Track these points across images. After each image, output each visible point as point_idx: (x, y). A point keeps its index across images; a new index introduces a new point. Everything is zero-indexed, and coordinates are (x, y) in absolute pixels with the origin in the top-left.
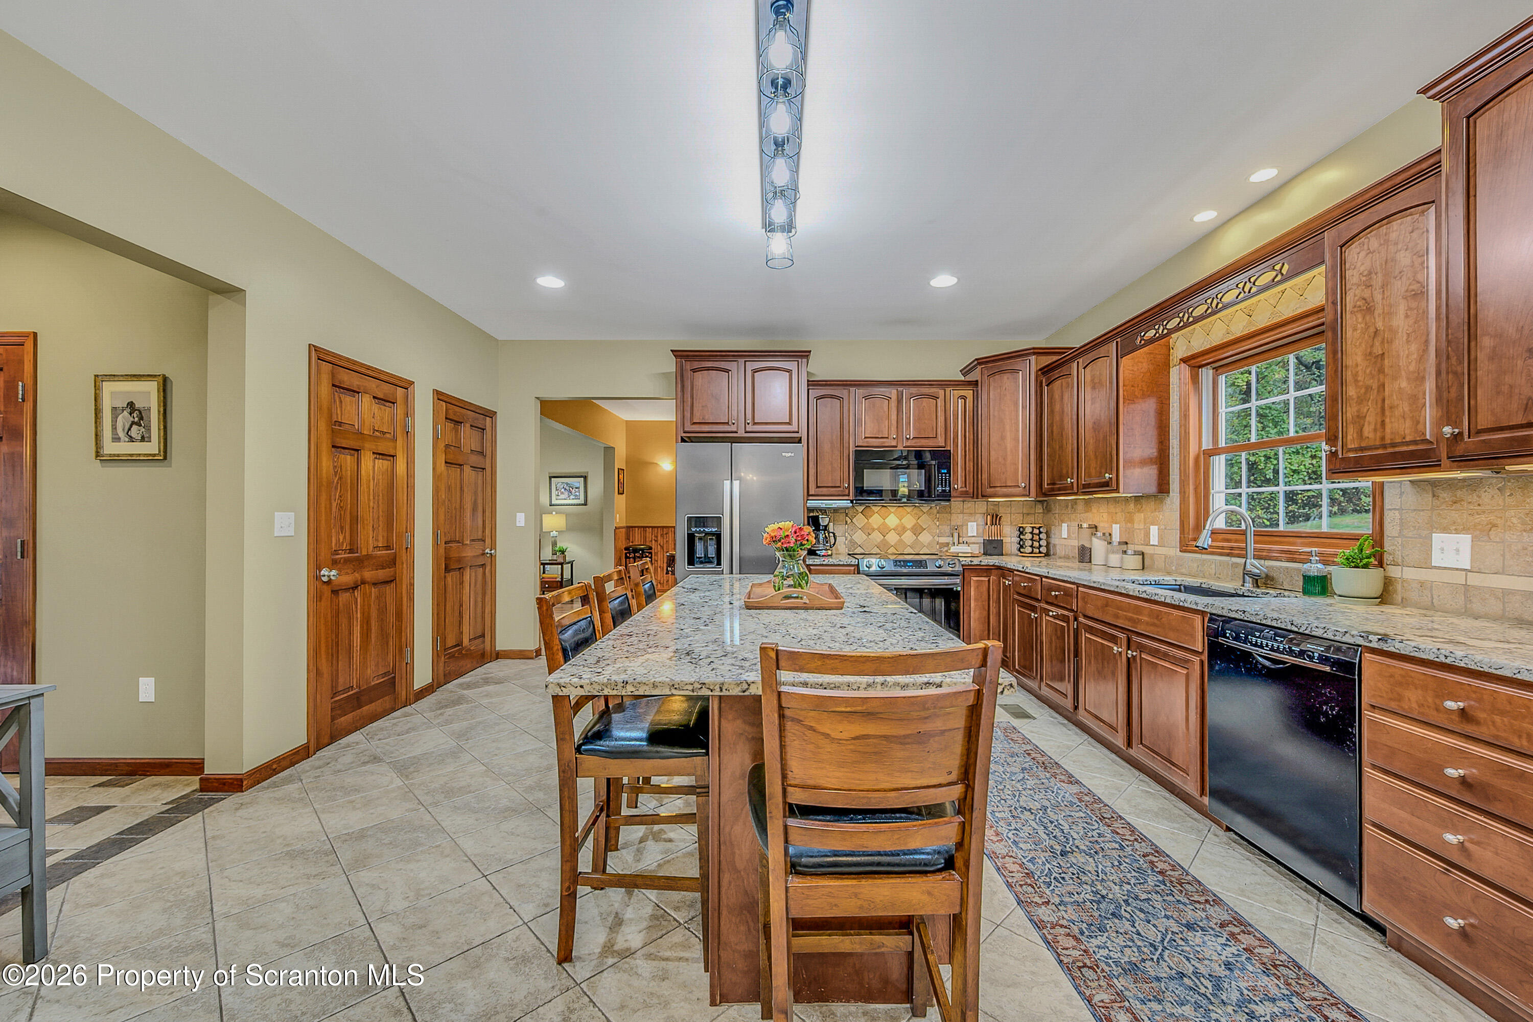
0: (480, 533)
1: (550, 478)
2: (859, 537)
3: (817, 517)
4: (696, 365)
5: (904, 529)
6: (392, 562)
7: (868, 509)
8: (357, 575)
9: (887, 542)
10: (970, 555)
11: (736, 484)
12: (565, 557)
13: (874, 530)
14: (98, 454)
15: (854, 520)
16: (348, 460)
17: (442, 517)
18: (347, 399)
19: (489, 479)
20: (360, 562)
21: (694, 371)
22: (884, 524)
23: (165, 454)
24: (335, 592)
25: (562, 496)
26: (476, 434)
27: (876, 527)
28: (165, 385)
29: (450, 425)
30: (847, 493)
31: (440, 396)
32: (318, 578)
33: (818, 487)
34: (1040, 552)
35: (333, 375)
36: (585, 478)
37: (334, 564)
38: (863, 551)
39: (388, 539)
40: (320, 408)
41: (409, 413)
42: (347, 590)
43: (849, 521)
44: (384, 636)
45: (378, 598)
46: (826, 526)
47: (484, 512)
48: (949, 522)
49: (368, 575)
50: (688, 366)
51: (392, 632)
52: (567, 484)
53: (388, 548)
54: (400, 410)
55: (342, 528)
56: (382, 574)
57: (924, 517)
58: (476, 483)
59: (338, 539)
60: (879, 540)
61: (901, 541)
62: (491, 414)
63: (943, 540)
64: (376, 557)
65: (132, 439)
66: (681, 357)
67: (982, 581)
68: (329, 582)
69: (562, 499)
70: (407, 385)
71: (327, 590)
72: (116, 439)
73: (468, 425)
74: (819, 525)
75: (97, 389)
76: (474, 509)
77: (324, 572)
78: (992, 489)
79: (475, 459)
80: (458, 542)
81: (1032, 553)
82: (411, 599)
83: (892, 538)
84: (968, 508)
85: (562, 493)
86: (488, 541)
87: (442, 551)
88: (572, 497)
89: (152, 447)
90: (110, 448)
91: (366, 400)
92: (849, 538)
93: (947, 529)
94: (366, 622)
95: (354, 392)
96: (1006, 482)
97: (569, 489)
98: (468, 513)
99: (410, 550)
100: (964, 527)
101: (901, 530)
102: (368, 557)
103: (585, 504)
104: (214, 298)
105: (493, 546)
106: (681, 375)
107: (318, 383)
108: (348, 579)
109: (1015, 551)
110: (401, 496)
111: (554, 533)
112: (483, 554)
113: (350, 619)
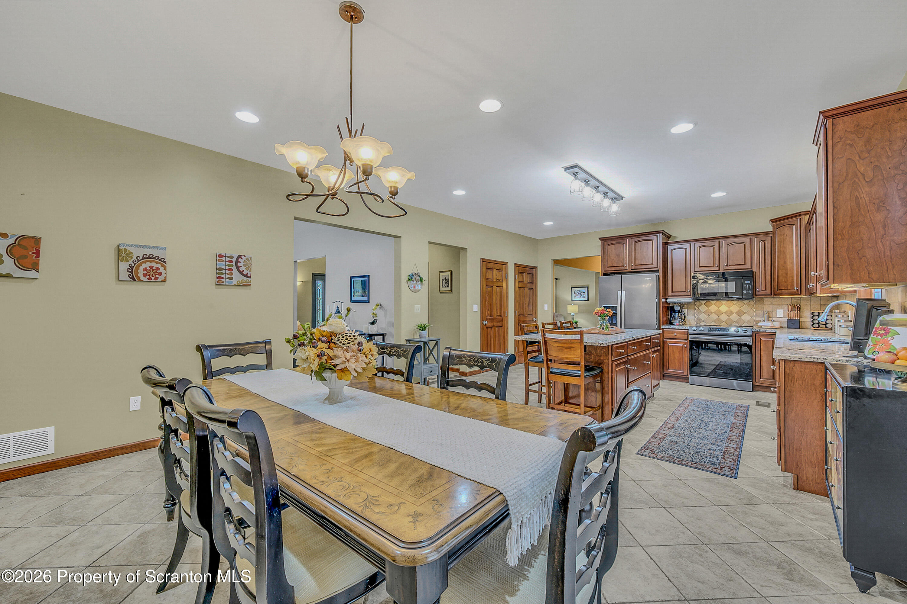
0: (531, 312)
1: (572, 288)
2: (703, 316)
3: (673, 307)
4: (609, 243)
5: (732, 313)
6: (502, 320)
7: (708, 303)
8: (492, 324)
9: (721, 320)
10: (769, 327)
11: (624, 292)
12: (577, 325)
13: (712, 313)
14: (440, 291)
15: (700, 308)
16: (490, 289)
17: (517, 307)
18: (490, 271)
19: (535, 292)
20: (493, 320)
21: (608, 245)
22: (719, 310)
23: (451, 291)
24: (487, 328)
25: (577, 297)
26: (529, 276)
27: (713, 311)
28: (452, 272)
29: (520, 274)
30: (690, 294)
31: (516, 265)
32: (483, 323)
33: (673, 292)
34: (826, 327)
35: (486, 265)
36: (588, 288)
37: (486, 320)
38: (705, 324)
39: (501, 313)
40: (483, 275)
41: (507, 273)
42: (490, 328)
43: (697, 308)
44: (500, 344)
45: (498, 331)
46: (679, 311)
47: (533, 304)
48: (763, 309)
49: (495, 324)
50: (606, 243)
51: (502, 342)
52: (579, 291)
53: (501, 316)
54: (504, 272)
55: (489, 309)
56: (499, 324)
57: (746, 306)
58: (530, 295)
59: (488, 313)
60: (715, 319)
61: (729, 319)
62: (536, 268)
63: (757, 319)
64: (497, 318)
65: (446, 287)
66: (603, 240)
67: (768, 341)
68: (485, 325)
69: (577, 298)
70: (506, 264)
71: (485, 327)
72: (443, 287)
73: (526, 273)
74: (675, 311)
75: (439, 275)
76: (529, 304)
77: (484, 322)
78: (780, 291)
79: (529, 285)
80: (523, 315)
81: (818, 327)
82: (508, 333)
83: (724, 317)
84: (776, 301)
85: (577, 295)
86: (534, 315)
87: (517, 318)
88: (582, 297)
89: (449, 289)
90: (442, 289)
91: (495, 271)
92: (697, 317)
93: (761, 313)
94: (495, 338)
95: (491, 269)
96: (787, 287)
97: (580, 293)
98: (527, 305)
99: (507, 317)
100: (774, 313)
101: (730, 313)
102: (495, 318)
103: (588, 300)
104: (461, 251)
105: (536, 317)
106: (603, 247)
107: (483, 268)
108: (490, 324)
109: (810, 326)
110: (504, 299)
111: (573, 314)
112: (533, 320)
113: (491, 336)
